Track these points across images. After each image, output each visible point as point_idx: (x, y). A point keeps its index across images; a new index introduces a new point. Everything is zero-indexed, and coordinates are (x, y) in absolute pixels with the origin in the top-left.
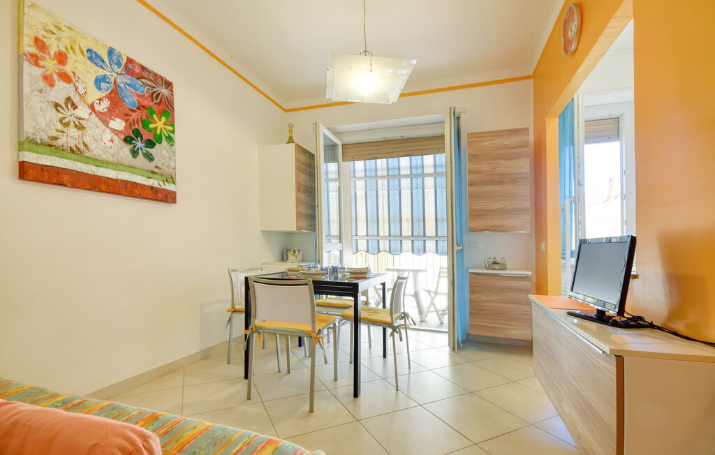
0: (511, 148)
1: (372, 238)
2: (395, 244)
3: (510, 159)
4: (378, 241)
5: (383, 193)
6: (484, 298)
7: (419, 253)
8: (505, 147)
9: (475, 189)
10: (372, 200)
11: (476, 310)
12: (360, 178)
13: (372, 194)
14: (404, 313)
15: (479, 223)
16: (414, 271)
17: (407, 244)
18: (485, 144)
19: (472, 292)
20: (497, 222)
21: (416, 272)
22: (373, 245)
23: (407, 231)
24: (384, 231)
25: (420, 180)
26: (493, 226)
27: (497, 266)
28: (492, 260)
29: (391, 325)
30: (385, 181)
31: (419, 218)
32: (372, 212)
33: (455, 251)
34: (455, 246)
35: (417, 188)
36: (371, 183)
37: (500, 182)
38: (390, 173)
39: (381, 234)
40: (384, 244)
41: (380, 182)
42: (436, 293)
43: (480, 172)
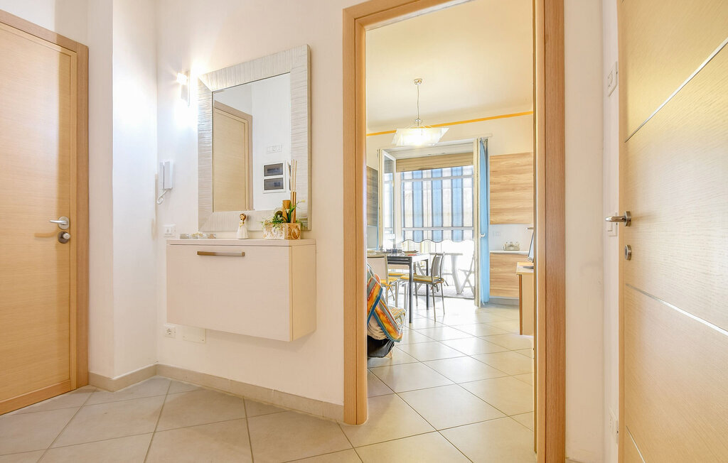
0: (522, 166)
1: (417, 229)
2: (437, 234)
3: (521, 174)
4: (423, 231)
5: (427, 192)
6: (500, 270)
7: (457, 240)
8: (518, 165)
9: (495, 195)
10: (418, 198)
11: (494, 279)
12: (408, 180)
13: (417, 193)
14: (441, 278)
15: (498, 218)
16: (452, 254)
17: (447, 234)
18: (503, 163)
19: (492, 266)
20: (510, 217)
21: (454, 256)
22: (418, 235)
23: (447, 222)
24: (428, 222)
25: (460, 181)
26: (508, 220)
27: (512, 248)
28: (509, 243)
29: (431, 283)
30: (429, 182)
31: (458, 212)
32: (418, 208)
33: (480, 237)
34: (480, 234)
35: (457, 187)
36: (417, 184)
37: (513, 190)
38: (434, 176)
39: (425, 225)
40: (427, 234)
41: (425, 183)
42: (470, 272)
43: (499, 183)
